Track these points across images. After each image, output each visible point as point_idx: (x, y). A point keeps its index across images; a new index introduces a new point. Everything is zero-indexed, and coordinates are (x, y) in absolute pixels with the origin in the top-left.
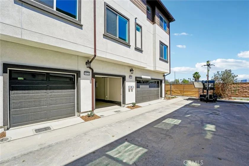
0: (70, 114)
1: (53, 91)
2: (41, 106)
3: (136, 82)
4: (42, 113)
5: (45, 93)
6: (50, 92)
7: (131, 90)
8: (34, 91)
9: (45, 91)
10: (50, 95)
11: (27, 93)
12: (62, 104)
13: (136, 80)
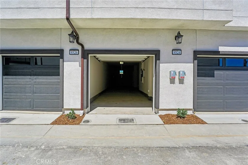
0: (55, 108)
1: (37, 77)
2: (26, 93)
3: (196, 61)
4: (27, 101)
5: (30, 79)
6: (34, 78)
7: (177, 80)
8: (20, 77)
9: (29, 77)
10: (34, 82)
11: (15, 79)
12: (47, 94)
13: (195, 58)
